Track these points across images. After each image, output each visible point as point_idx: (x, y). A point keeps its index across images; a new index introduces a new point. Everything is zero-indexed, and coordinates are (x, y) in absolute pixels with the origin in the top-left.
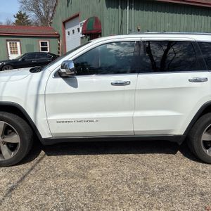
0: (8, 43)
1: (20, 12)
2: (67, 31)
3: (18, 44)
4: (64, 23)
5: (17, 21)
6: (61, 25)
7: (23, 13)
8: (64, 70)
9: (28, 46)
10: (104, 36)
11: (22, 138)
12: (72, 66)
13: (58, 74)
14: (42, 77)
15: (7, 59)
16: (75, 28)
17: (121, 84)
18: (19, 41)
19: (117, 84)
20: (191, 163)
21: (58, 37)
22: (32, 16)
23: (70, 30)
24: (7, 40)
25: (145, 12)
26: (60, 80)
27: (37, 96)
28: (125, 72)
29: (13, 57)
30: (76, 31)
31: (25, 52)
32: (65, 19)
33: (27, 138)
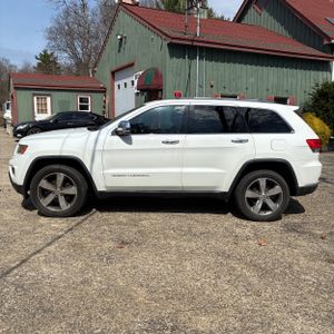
0: (35, 99)
1: (45, 52)
2: (116, 84)
3: (49, 99)
4: (113, 73)
5: (39, 64)
6: (109, 75)
7: (49, 53)
8: (120, 129)
9: (62, 103)
10: (165, 99)
11: (79, 190)
12: (128, 126)
13: (116, 133)
14: (99, 134)
15: (31, 120)
16: (128, 81)
17: (172, 143)
18: (48, 95)
19: (167, 142)
20: (237, 220)
21: (103, 91)
22: (64, 59)
23: (122, 83)
24: (34, 95)
25: (219, 64)
26: (117, 138)
27: (94, 151)
28: (175, 132)
29: (40, 117)
30: (129, 84)
31: (58, 111)
32: (114, 68)
33: (83, 190)
